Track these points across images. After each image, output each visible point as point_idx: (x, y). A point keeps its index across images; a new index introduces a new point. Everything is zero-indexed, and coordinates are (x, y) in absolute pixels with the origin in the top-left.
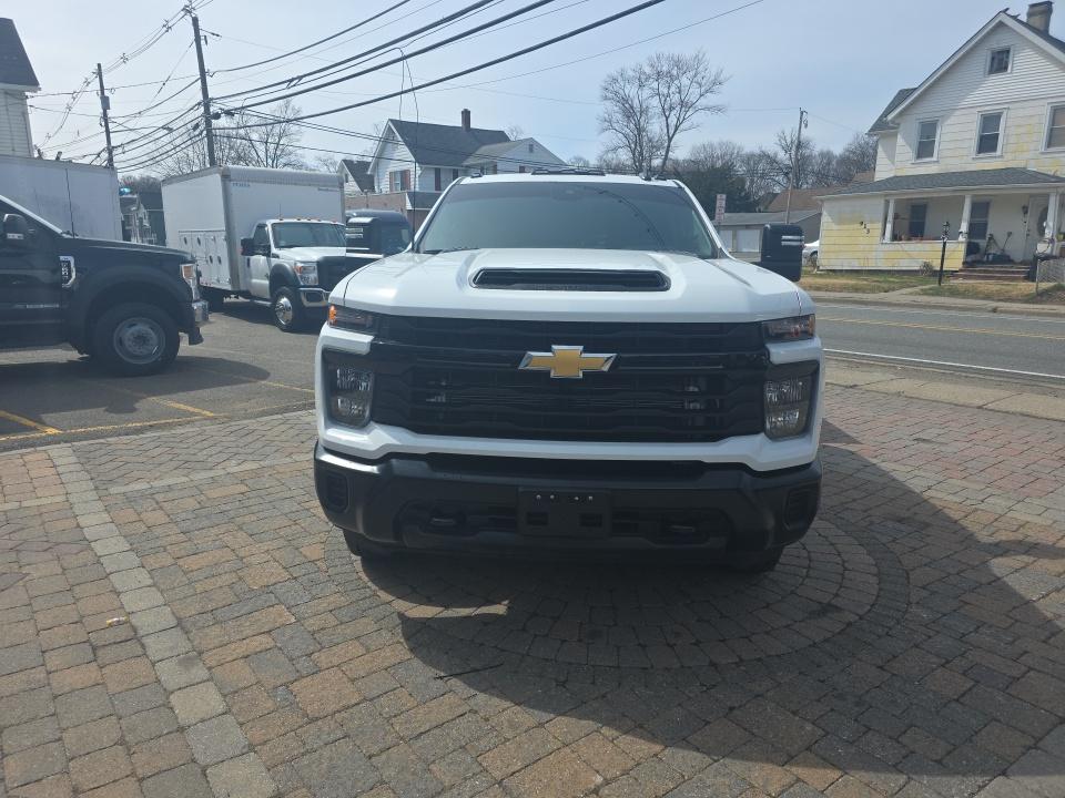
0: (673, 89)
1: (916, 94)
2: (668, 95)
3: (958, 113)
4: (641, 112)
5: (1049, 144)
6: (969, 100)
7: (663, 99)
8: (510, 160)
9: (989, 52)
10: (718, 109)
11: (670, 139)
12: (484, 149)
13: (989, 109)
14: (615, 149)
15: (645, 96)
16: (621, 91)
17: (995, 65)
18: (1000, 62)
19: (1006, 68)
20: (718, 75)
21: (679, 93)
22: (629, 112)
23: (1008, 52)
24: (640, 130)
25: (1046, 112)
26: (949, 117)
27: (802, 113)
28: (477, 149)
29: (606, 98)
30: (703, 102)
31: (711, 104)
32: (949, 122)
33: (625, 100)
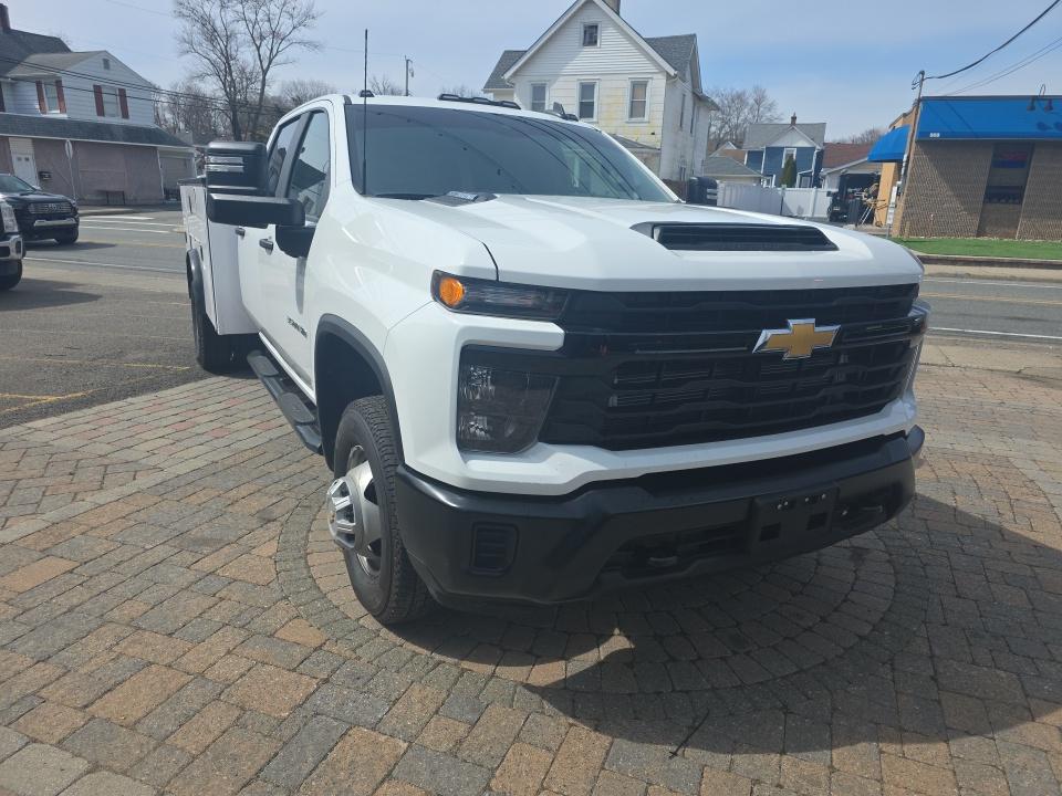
0: (260, 16)
1: (528, 55)
2: (256, 22)
3: (561, 79)
4: (228, 37)
5: (631, 116)
6: (569, 69)
7: (250, 25)
8: (83, 76)
9: (582, 26)
10: (312, 45)
11: (265, 72)
12: (35, 58)
13: (587, 79)
14: (201, 77)
15: (229, 19)
16: (199, 9)
17: (587, 40)
18: (590, 36)
19: (596, 42)
20: (310, 8)
21: (269, 20)
22: (212, 35)
23: (596, 27)
24: (228, 58)
25: (628, 85)
26: (555, 82)
27: (407, 61)
28: (26, 57)
29: (181, 15)
30: (296, 35)
31: (306, 39)
32: (555, 86)
33: (205, 21)
